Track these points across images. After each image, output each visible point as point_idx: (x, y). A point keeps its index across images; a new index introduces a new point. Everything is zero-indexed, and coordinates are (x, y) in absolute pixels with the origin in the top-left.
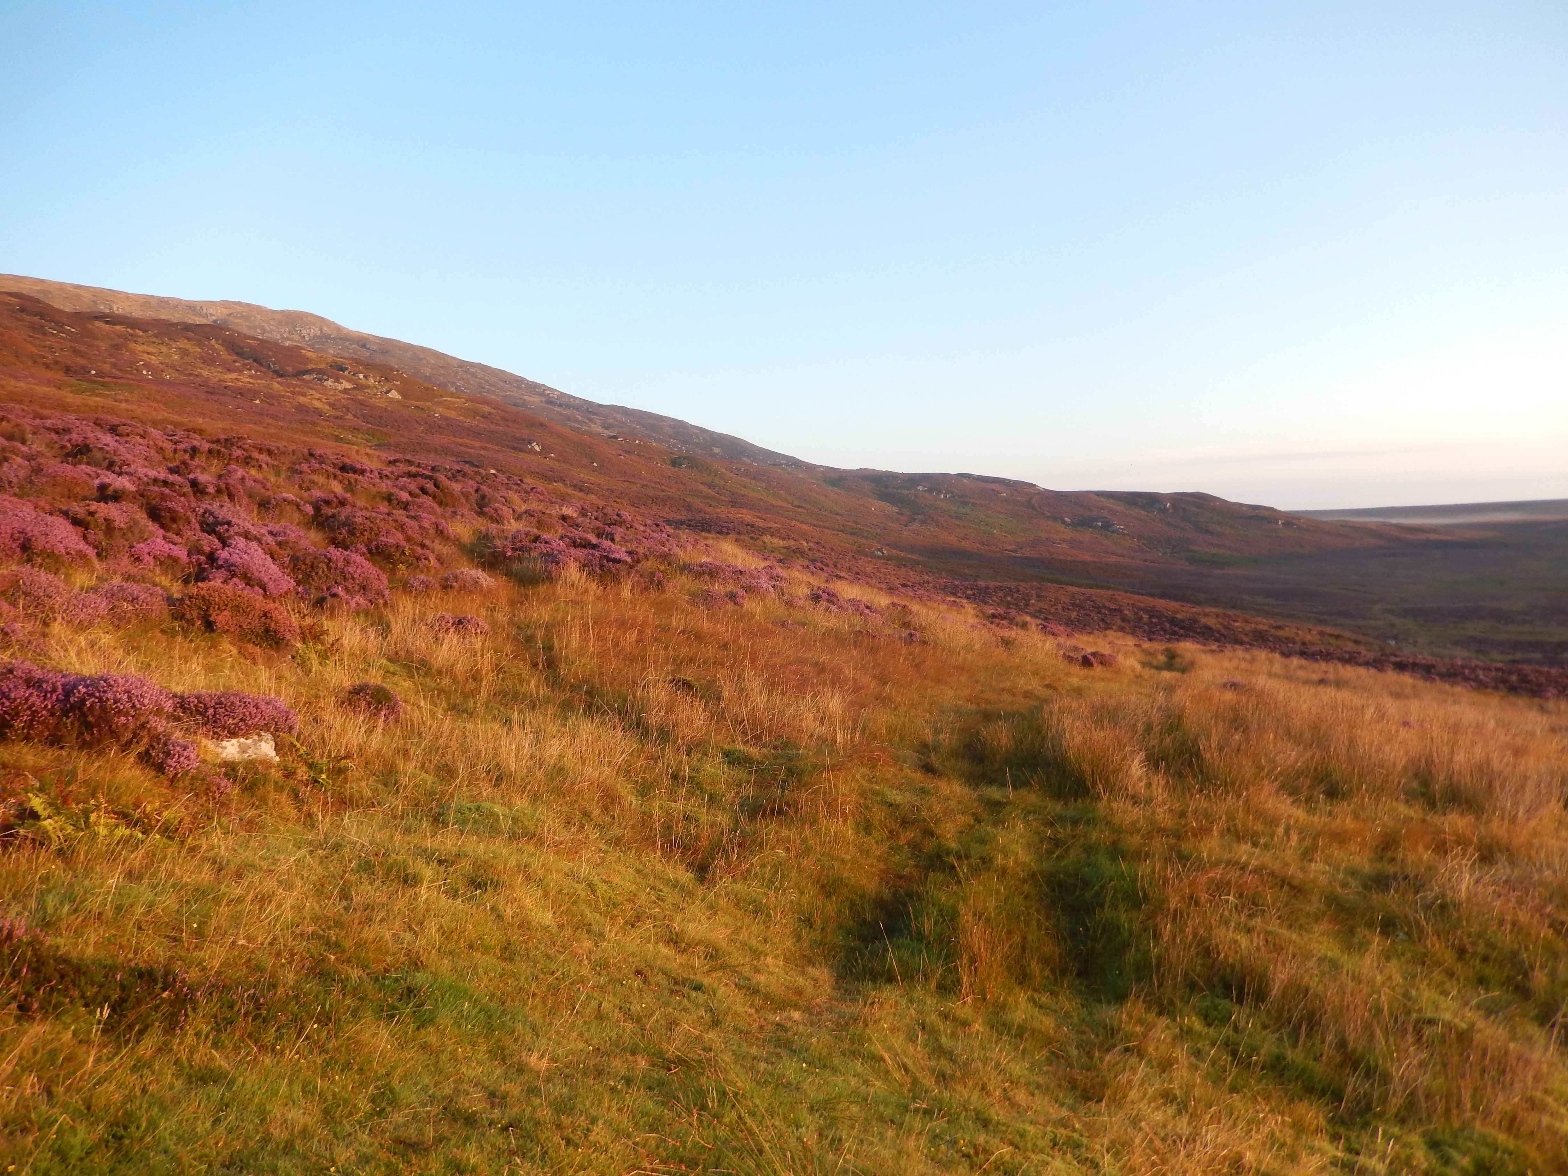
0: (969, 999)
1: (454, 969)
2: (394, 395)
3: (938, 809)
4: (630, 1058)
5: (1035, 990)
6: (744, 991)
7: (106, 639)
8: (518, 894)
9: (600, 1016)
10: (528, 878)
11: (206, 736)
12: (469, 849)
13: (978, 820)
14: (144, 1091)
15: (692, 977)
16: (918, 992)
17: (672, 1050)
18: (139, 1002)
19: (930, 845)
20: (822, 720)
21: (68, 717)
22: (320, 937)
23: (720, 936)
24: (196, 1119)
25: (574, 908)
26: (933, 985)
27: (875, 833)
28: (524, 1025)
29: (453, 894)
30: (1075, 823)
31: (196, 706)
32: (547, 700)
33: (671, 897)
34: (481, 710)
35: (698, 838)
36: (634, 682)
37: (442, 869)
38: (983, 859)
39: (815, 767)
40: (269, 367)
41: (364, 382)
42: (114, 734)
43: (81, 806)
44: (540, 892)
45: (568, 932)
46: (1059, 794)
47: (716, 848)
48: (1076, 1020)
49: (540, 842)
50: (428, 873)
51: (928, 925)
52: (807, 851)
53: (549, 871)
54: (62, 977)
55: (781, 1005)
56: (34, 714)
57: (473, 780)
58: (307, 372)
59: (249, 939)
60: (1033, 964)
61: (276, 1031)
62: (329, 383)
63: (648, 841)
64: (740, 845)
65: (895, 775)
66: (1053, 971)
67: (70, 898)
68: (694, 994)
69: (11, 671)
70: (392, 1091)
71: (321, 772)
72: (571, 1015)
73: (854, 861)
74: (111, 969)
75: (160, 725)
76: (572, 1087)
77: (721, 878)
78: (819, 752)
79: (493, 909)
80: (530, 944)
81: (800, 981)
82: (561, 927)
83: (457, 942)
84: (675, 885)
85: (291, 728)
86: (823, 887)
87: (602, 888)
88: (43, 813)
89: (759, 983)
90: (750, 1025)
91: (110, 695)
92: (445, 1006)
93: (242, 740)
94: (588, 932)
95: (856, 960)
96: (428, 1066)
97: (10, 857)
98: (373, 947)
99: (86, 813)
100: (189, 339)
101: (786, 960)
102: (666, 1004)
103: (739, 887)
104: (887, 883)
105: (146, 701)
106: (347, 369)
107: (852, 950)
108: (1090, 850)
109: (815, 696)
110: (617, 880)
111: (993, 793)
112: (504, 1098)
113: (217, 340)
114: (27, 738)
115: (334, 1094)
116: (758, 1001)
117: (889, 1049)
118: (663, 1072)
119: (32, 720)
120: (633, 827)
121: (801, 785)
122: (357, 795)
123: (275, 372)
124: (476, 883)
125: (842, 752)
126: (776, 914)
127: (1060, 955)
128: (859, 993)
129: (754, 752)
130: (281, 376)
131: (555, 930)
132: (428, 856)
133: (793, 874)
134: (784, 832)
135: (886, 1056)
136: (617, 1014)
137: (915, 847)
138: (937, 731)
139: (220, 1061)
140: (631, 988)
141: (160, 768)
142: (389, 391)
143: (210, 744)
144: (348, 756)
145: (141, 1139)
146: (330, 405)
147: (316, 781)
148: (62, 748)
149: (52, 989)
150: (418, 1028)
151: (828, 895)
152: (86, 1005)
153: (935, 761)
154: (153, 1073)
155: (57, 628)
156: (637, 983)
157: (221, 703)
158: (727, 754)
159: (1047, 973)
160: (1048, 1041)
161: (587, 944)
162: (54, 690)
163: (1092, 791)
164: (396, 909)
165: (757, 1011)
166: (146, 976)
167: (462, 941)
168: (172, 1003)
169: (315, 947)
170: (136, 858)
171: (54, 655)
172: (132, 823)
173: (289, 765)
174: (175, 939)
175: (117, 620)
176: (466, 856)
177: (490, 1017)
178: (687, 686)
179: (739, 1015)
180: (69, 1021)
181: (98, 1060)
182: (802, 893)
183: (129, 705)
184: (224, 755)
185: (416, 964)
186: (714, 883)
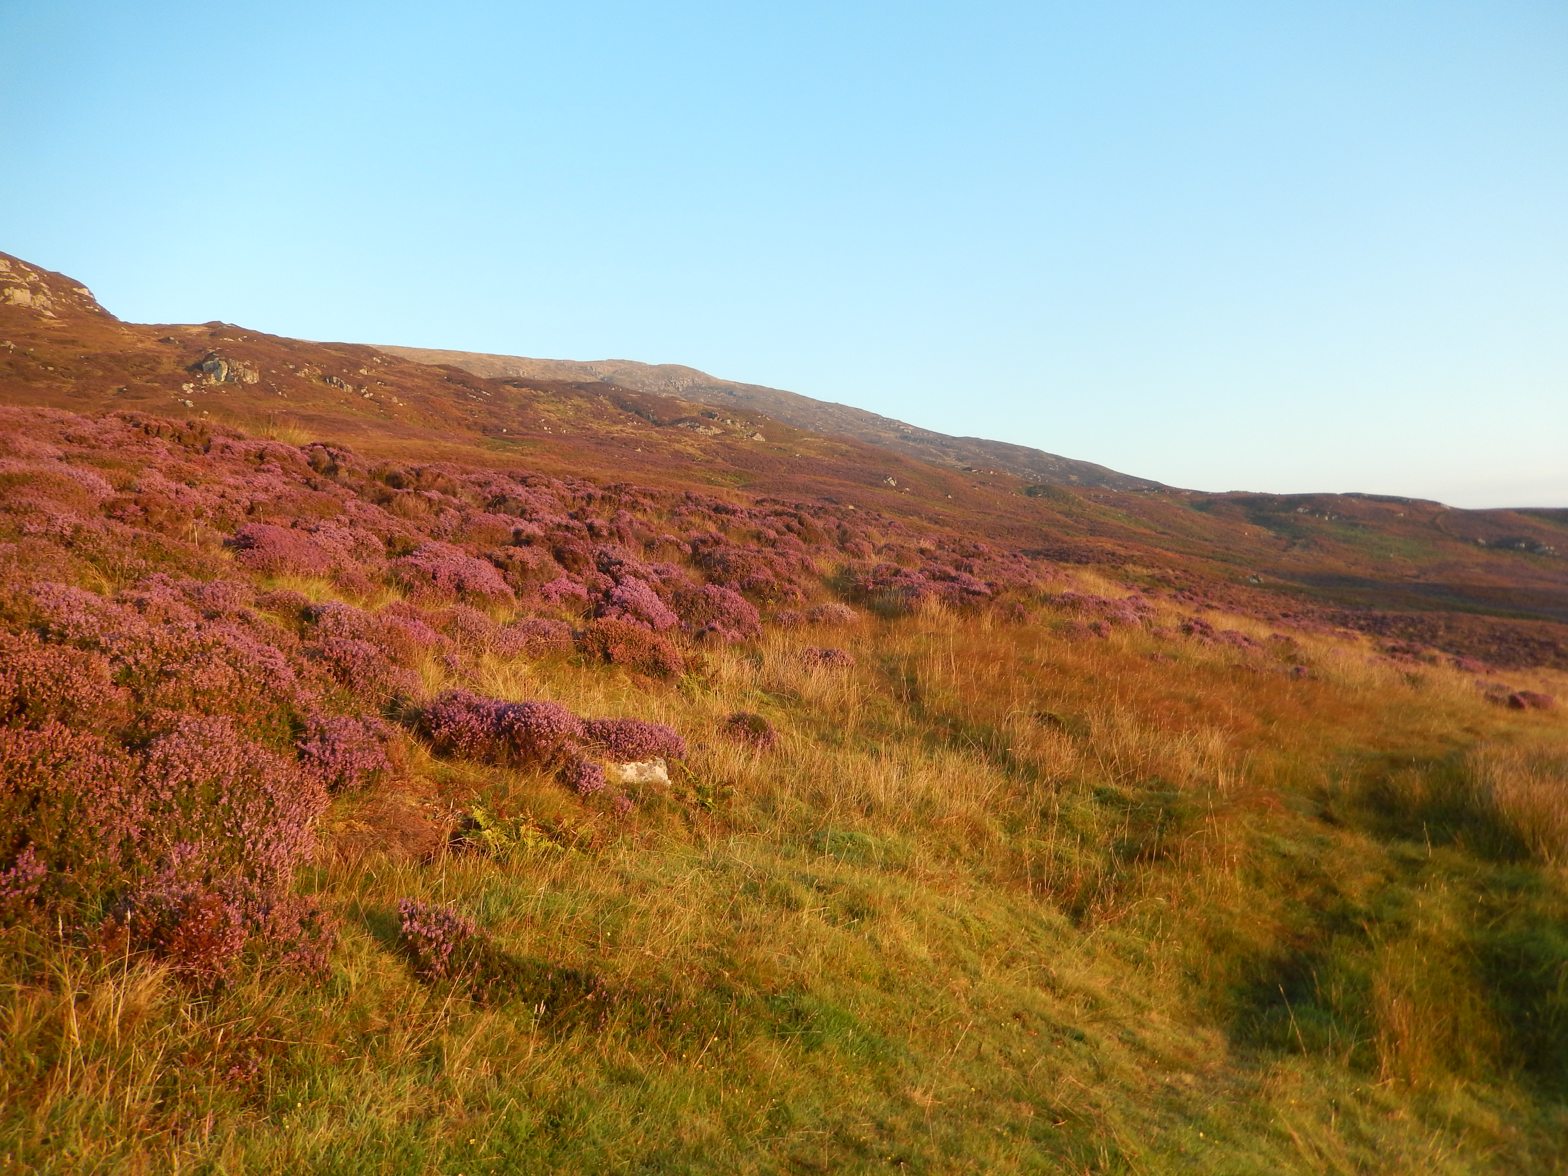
0: (1391, 1082)
1: (837, 995)
2: (759, 438)
3: (1340, 863)
4: (1014, 1105)
5: (1472, 1080)
6: (1129, 1046)
7: (526, 670)
8: (894, 924)
9: (980, 1058)
10: (903, 910)
11: (610, 759)
12: (845, 877)
13: (1390, 879)
14: (574, 1084)
15: (1072, 1026)
16: (1328, 1068)
17: (1057, 1100)
18: (567, 1001)
19: (1332, 904)
20: (1202, 760)
21: (500, 739)
22: (715, 954)
23: (1100, 985)
24: (618, 1115)
25: (949, 944)
26: (1345, 1061)
27: (1268, 887)
28: (906, 1058)
29: (833, 921)
30: (1514, 889)
31: (601, 731)
32: (912, 732)
33: (1046, 940)
34: (849, 741)
35: (1071, 880)
36: (998, 716)
37: (821, 895)
38: (1399, 925)
39: (1195, 810)
40: (649, 418)
41: (731, 427)
42: (537, 755)
43: (512, 819)
44: (915, 926)
45: (945, 968)
46: (1491, 855)
47: (1091, 891)
48: (1526, 1120)
49: (912, 875)
50: (808, 898)
51: (1335, 993)
52: (1191, 901)
53: (922, 904)
54: (505, 973)
55: (1170, 1066)
56: (474, 735)
57: (844, 809)
58: (681, 420)
59: (654, 950)
60: (1468, 1049)
61: (682, 1040)
62: (701, 429)
63: (1019, 880)
64: (1116, 890)
65: (1288, 824)
66: (1494, 1060)
67: (506, 900)
68: (1075, 1044)
69: (455, 698)
70: (787, 1110)
71: (708, 796)
72: (952, 1053)
73: (1244, 916)
74: (545, 969)
75: (574, 748)
76: (957, 1128)
77: (1097, 923)
78: (1199, 795)
79: (871, 938)
80: (908, 976)
81: (1190, 1042)
82: (937, 961)
83: (838, 968)
84: (1049, 927)
85: (680, 754)
86: (1210, 941)
87: (975, 925)
88: (483, 824)
89: (1144, 1040)
90: (1137, 1084)
91: (533, 721)
92: (831, 1031)
93: (639, 764)
94: (964, 969)
95: (1253, 1025)
96: (817, 1089)
97: (459, 861)
98: (762, 967)
99: (517, 825)
100: (581, 397)
101: (1173, 1017)
102: (1048, 1052)
103: (1117, 934)
104: (1284, 942)
105: (562, 727)
106: (716, 415)
107: (1246, 1013)
108: (1533, 922)
109: (1192, 734)
110: (989, 917)
111: (1408, 849)
112: (892, 1131)
113: (604, 396)
114: (469, 756)
115: (735, 1107)
116: (1144, 1059)
117: (1299, 1128)
118: (1049, 1124)
119: (472, 741)
120: (1003, 864)
121: (1180, 830)
122: (739, 820)
123: (654, 422)
124: (853, 912)
125: (1225, 796)
126: (1159, 966)
127: (1502, 1043)
128: (1257, 1060)
129: (1127, 791)
130: (659, 425)
131: (931, 965)
132: (808, 882)
133: (1176, 924)
134: (1164, 879)
135: (1296, 1135)
136: (998, 1058)
137: (1315, 905)
138: (1335, 777)
139: (636, 1064)
140: (1010, 1031)
141: (574, 787)
142: (754, 434)
143: (612, 766)
144: (731, 782)
145: (574, 1130)
146: (702, 450)
147: (703, 805)
148: (495, 766)
149: (498, 983)
150: (807, 1051)
151: (1217, 951)
152: (525, 1000)
153: (1335, 809)
154: (581, 1069)
155: (486, 659)
156: (1016, 1026)
157: (621, 729)
158: (1098, 793)
159: (1486, 1061)
160: (1491, 1141)
161: (964, 982)
162: (489, 715)
163: (1533, 854)
164: (781, 931)
165: (1145, 1069)
166: (571, 977)
167: (843, 968)
168: (594, 1005)
169: (713, 964)
170: (558, 869)
171: (485, 682)
172: (553, 837)
173: (680, 788)
174: (593, 946)
175: (533, 652)
176: (842, 884)
177: (873, 1046)
178: (1053, 720)
179: (1125, 1071)
180: (511, 1013)
181: (536, 1051)
182: (1186, 946)
183: (548, 730)
184: (624, 777)
185: (802, 988)
186: (1089, 928)
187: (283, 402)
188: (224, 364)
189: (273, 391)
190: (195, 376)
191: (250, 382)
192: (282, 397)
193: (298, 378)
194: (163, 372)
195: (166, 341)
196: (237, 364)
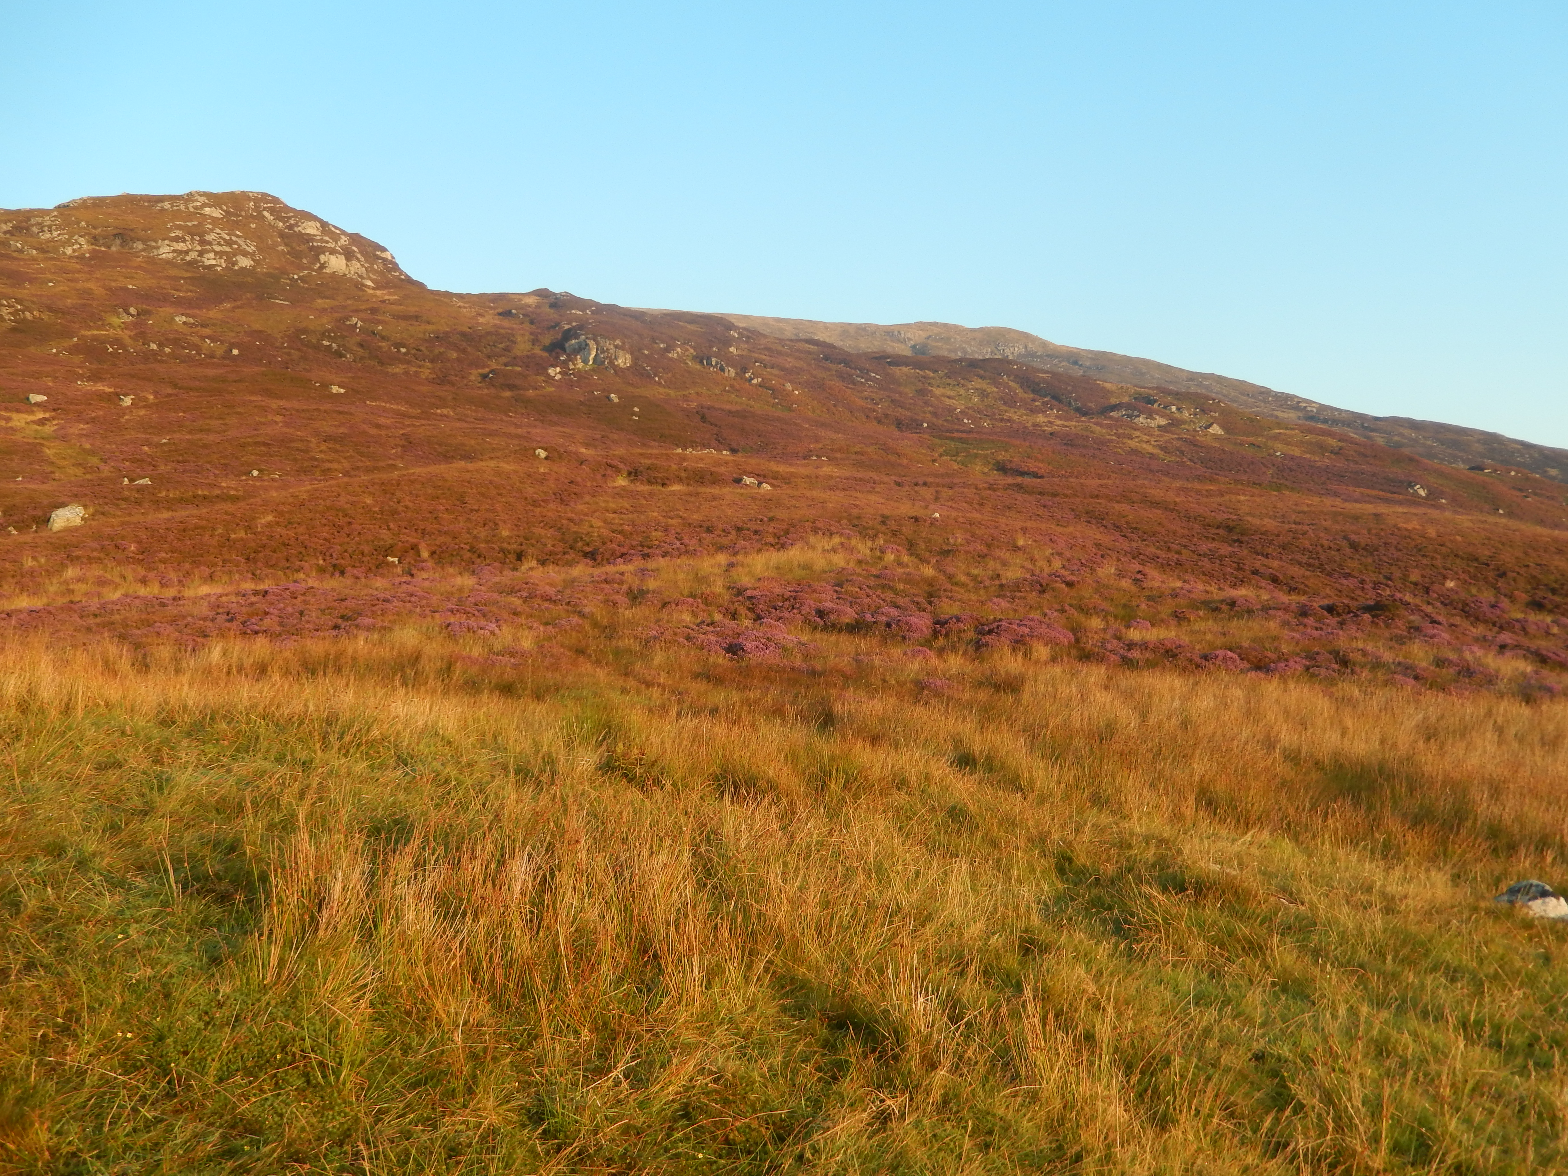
2: (1216, 429)
40: (1070, 403)
41: (1178, 415)
58: (1114, 408)
62: (1141, 419)
100: (980, 377)
106: (1155, 401)
113: (1008, 376)
123: (1078, 410)
130: (1085, 414)
142: (1210, 426)
146: (1162, 448)
187: (661, 390)
188: (592, 344)
189: (649, 376)
190: (558, 357)
191: (622, 365)
192: (659, 383)
193: (671, 359)
194: (519, 354)
195: (507, 314)
196: (608, 345)
